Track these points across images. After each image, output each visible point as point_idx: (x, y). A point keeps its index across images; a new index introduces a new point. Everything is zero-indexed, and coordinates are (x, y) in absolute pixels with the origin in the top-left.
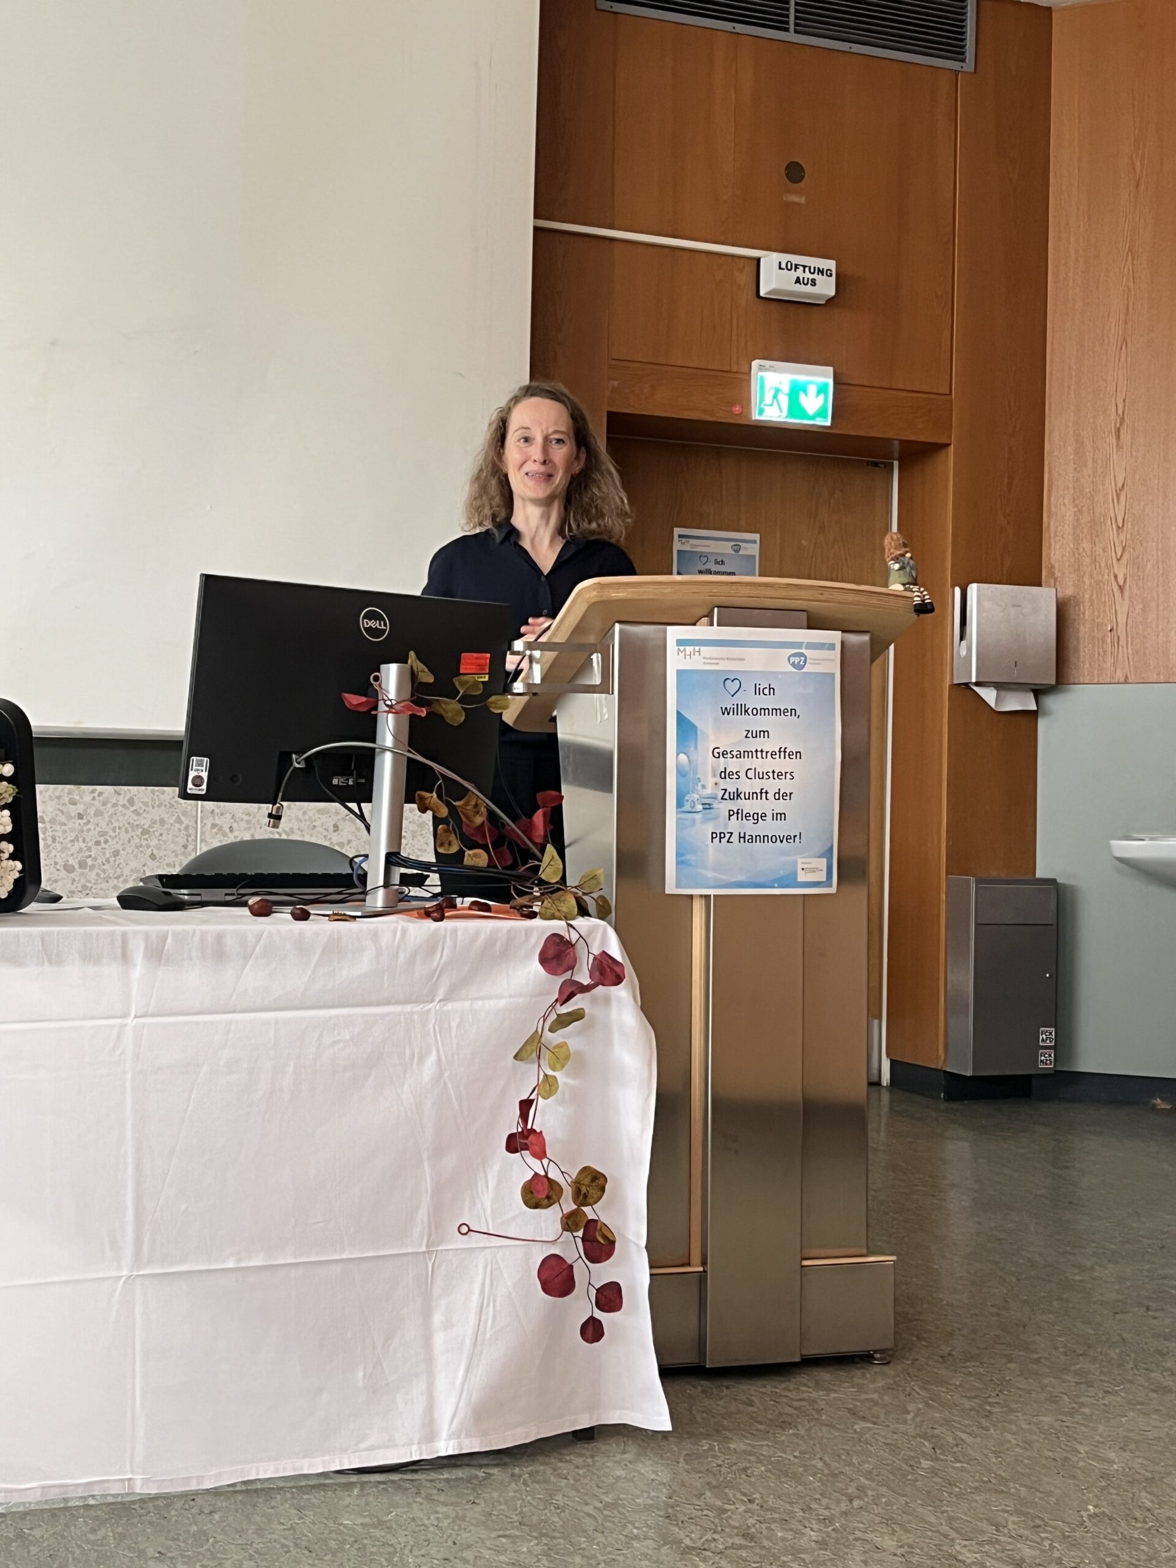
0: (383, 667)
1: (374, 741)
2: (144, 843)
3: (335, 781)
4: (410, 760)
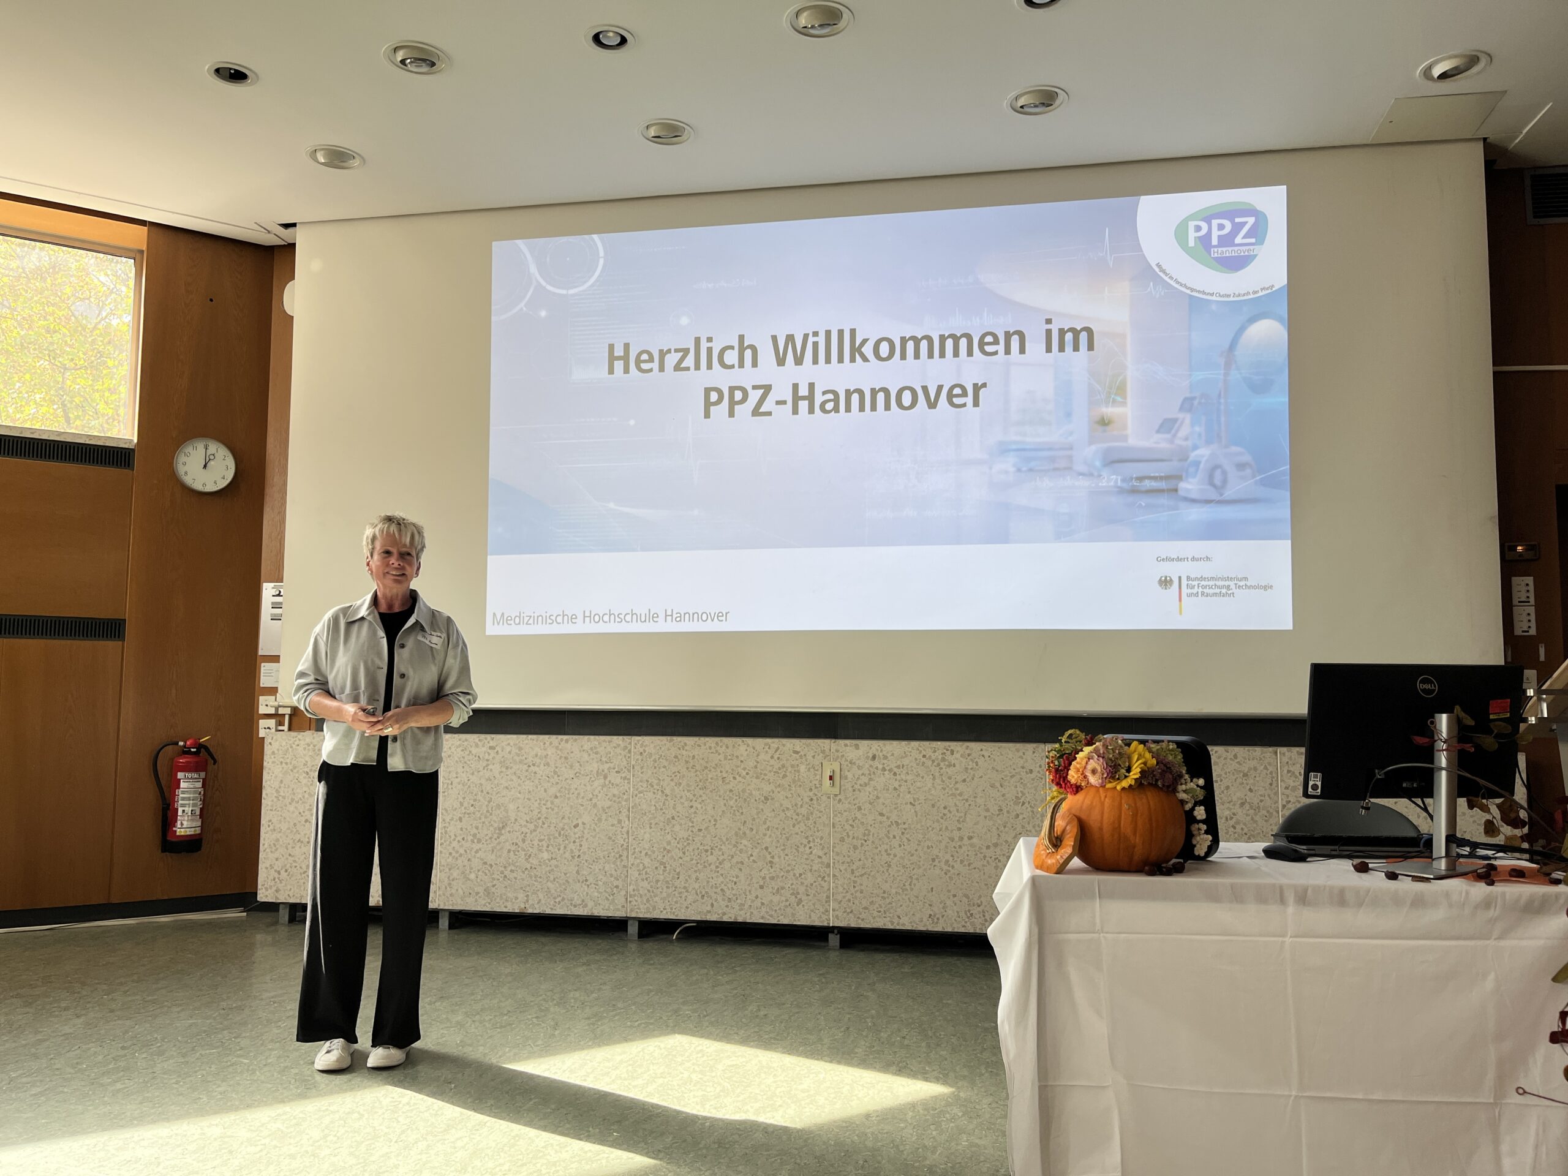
0: (1437, 715)
1: (1432, 762)
2: (1245, 782)
3: (1404, 785)
4: (1459, 776)
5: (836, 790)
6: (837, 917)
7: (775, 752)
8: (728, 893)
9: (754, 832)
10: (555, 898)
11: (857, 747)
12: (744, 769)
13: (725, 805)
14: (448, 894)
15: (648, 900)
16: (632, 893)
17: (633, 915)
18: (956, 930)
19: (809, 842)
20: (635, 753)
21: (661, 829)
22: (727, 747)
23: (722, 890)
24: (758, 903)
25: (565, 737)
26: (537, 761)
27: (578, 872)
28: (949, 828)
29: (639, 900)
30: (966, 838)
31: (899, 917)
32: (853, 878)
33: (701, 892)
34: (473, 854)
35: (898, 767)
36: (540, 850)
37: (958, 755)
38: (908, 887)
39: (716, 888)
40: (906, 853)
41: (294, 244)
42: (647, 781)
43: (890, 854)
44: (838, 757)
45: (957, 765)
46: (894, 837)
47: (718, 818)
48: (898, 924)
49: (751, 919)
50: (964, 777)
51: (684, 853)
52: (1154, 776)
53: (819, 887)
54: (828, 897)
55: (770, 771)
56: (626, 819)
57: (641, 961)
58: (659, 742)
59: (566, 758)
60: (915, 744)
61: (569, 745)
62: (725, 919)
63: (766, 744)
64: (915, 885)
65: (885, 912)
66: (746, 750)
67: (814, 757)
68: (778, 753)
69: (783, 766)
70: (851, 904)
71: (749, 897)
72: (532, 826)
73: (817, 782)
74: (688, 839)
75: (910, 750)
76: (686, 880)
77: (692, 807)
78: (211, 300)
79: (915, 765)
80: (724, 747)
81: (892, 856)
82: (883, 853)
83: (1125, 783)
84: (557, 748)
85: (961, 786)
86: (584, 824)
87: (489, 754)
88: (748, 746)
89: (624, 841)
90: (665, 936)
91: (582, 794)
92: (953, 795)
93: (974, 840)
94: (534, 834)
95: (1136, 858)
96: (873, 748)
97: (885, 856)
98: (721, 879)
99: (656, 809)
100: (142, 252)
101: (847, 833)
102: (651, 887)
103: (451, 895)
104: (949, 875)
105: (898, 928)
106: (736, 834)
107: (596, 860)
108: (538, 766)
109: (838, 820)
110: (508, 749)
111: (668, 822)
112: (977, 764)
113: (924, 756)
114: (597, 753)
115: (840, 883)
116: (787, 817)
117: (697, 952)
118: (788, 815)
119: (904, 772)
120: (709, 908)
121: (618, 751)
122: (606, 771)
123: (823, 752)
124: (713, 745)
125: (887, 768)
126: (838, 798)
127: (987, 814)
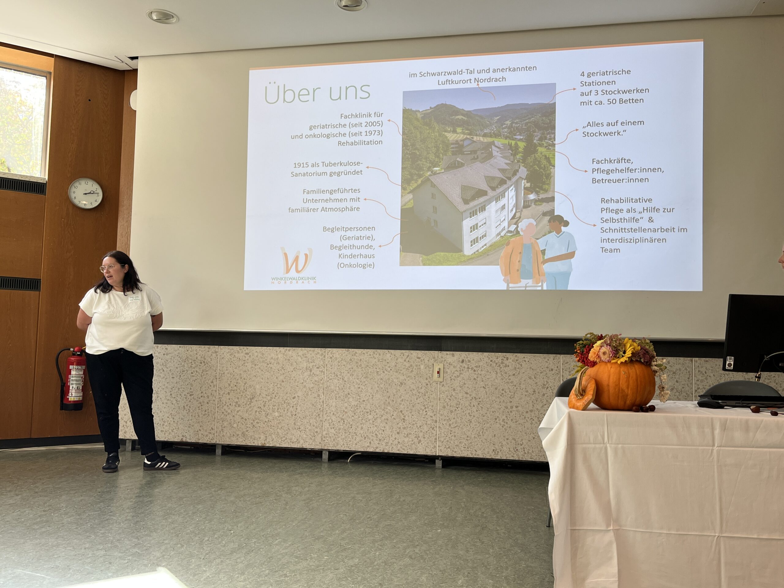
2: (674, 377)
3: (780, 365)
5: (441, 379)
6: (441, 450)
7: (407, 358)
8: (379, 436)
9: (395, 402)
10: (281, 438)
11: (453, 355)
12: (389, 367)
13: (378, 387)
14: (221, 435)
15: (334, 440)
16: (325, 435)
17: (326, 448)
18: (508, 459)
19: (425, 408)
20: (328, 358)
21: (342, 400)
22: (380, 355)
23: (376, 434)
24: (396, 442)
25: (288, 348)
26: (273, 361)
27: (295, 424)
28: (505, 401)
29: (329, 439)
30: (514, 407)
31: (476, 451)
32: (450, 429)
33: (364, 436)
34: (236, 412)
35: (476, 367)
36: (274, 411)
37: (509, 360)
38: (481, 434)
39: (373, 433)
40: (480, 415)
41: (137, 70)
42: (335, 373)
43: (471, 416)
44: (442, 361)
45: (510, 366)
46: (474, 406)
47: (374, 394)
48: (475, 455)
49: (392, 451)
50: (514, 373)
51: (355, 414)
52: (639, 356)
53: (431, 433)
54: (436, 439)
55: (404, 369)
56: (322, 394)
57: (330, 472)
58: (341, 351)
59: (289, 360)
60: (486, 354)
61: (290, 353)
62: (378, 451)
63: (402, 353)
64: (485, 433)
65: (468, 448)
66: (391, 356)
67: (428, 361)
68: (408, 358)
69: (411, 366)
70: (449, 443)
71: (391, 439)
72: (269, 398)
73: (430, 375)
74: (357, 406)
75: (483, 357)
76: (356, 429)
77: (359, 388)
78: (90, 100)
79: (486, 366)
80: (378, 355)
81: (472, 417)
82: (467, 415)
83: (623, 360)
84: (284, 354)
85: (511, 377)
86: (298, 397)
87: (245, 357)
88: (391, 354)
89: (321, 406)
90: (343, 460)
91: (298, 380)
92: (508, 382)
93: (519, 408)
94: (270, 402)
95: (628, 402)
96: (462, 356)
97: (468, 417)
98: (375, 428)
99: (339, 389)
100: (50, 73)
101: (447, 403)
102: (336, 432)
103: (223, 436)
104: (505, 427)
105: (475, 457)
106: (384, 403)
107: (305, 417)
108: (273, 364)
109: (442, 396)
110: (256, 354)
111: (346, 396)
112: (521, 365)
113: (491, 361)
114: (306, 357)
115: (442, 431)
116: (413, 394)
117: (362, 468)
118: (414, 393)
119: (480, 370)
120: (368, 444)
121: (318, 356)
122: (311, 367)
123: (434, 358)
124: (372, 353)
125: (470, 367)
126: (442, 384)
127: (526, 394)
